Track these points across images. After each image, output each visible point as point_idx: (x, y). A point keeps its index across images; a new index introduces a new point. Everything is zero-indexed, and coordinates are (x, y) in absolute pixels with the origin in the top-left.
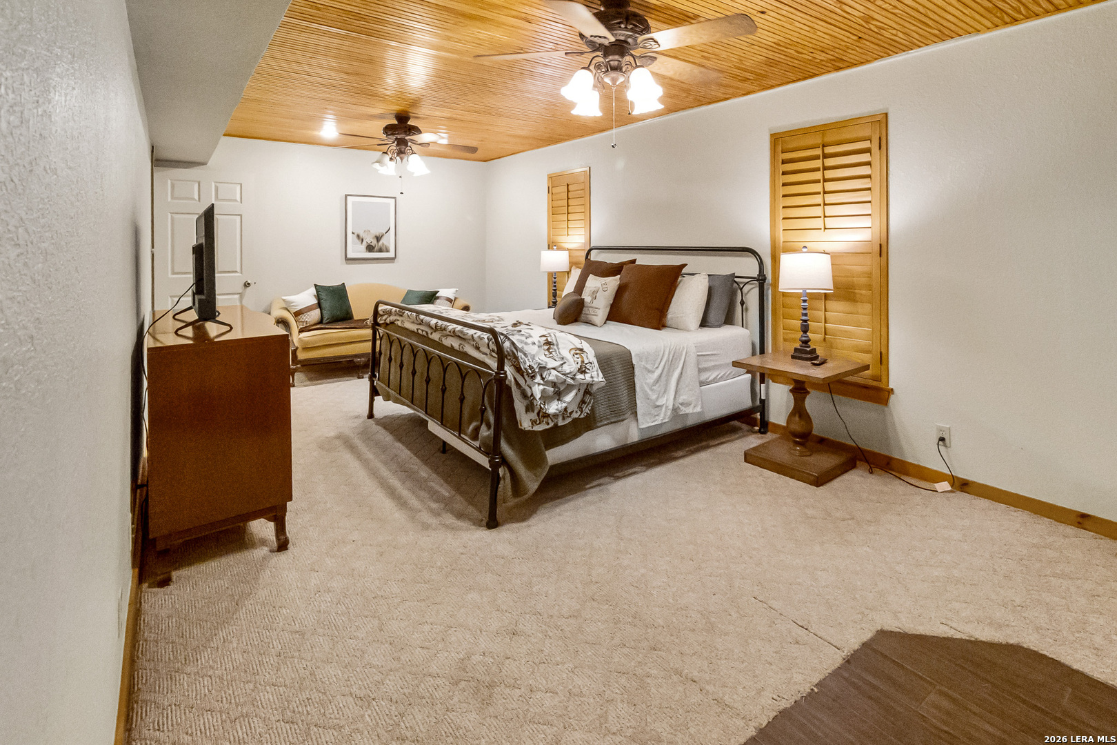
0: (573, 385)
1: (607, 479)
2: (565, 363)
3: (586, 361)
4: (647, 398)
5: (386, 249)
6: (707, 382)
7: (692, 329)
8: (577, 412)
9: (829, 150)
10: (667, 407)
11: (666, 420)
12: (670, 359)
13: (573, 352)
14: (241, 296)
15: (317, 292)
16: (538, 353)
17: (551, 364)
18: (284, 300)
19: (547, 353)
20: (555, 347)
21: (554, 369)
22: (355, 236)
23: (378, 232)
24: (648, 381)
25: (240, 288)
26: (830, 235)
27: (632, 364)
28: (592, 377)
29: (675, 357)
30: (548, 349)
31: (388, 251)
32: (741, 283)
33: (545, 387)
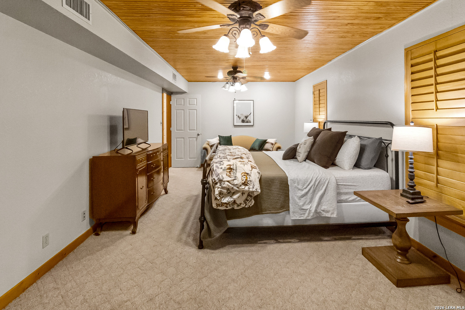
0: (238, 191)
1: (272, 241)
2: (236, 179)
3: (248, 180)
4: (296, 203)
5: (250, 121)
6: (347, 201)
7: (346, 169)
8: (243, 204)
9: (439, 54)
10: (310, 211)
11: (310, 218)
12: (316, 185)
13: (243, 174)
14: (197, 138)
15: (219, 138)
16: (221, 173)
17: (226, 178)
18: (207, 141)
19: (228, 173)
20: (235, 171)
21: (227, 181)
22: (237, 116)
23: (246, 115)
24: (298, 195)
25: (196, 136)
26: (440, 113)
27: (288, 184)
28: (249, 188)
29: (320, 184)
30: (230, 172)
31: (250, 122)
32: (387, 143)
33: (221, 189)
